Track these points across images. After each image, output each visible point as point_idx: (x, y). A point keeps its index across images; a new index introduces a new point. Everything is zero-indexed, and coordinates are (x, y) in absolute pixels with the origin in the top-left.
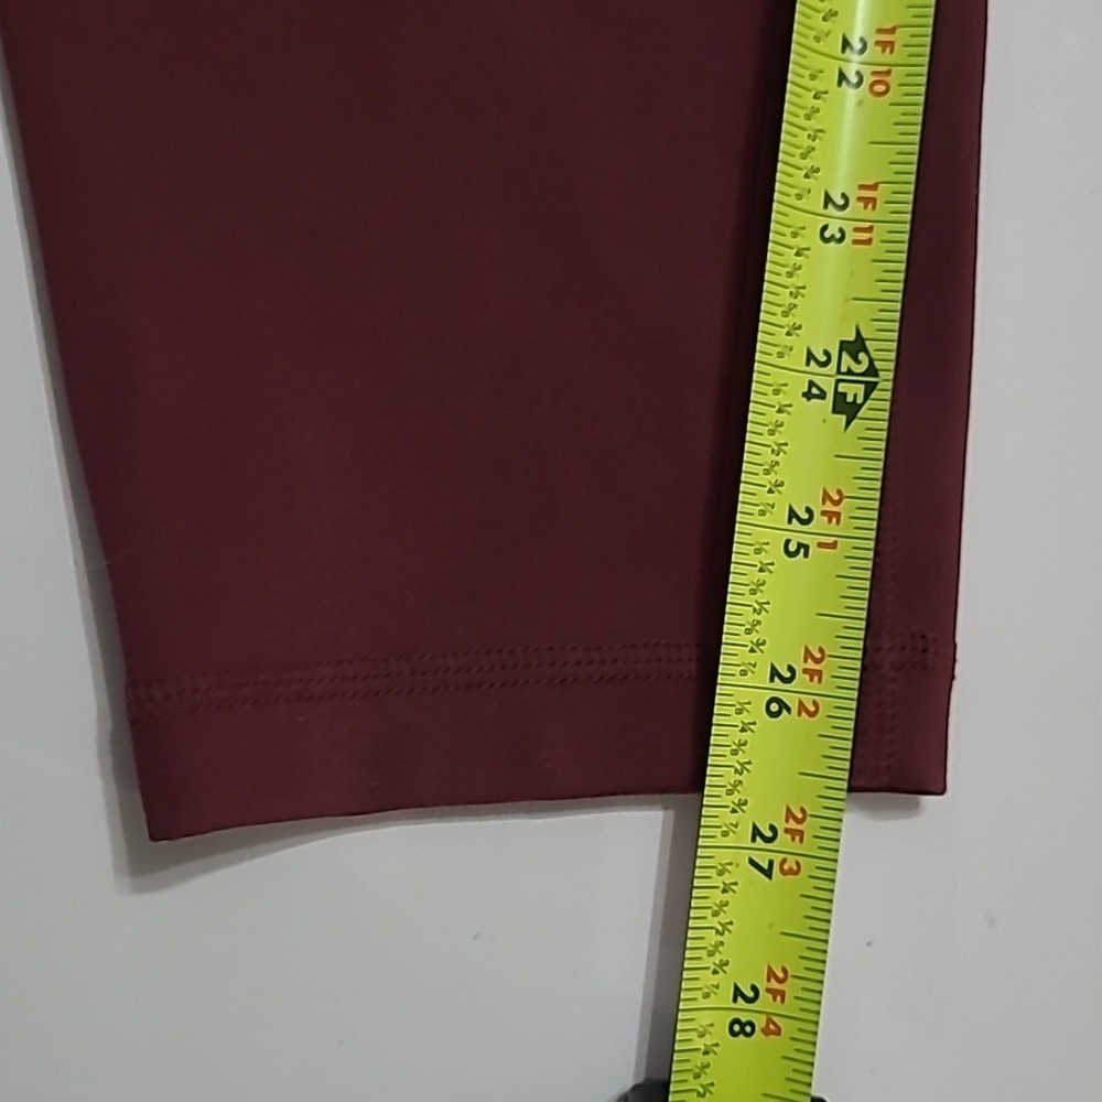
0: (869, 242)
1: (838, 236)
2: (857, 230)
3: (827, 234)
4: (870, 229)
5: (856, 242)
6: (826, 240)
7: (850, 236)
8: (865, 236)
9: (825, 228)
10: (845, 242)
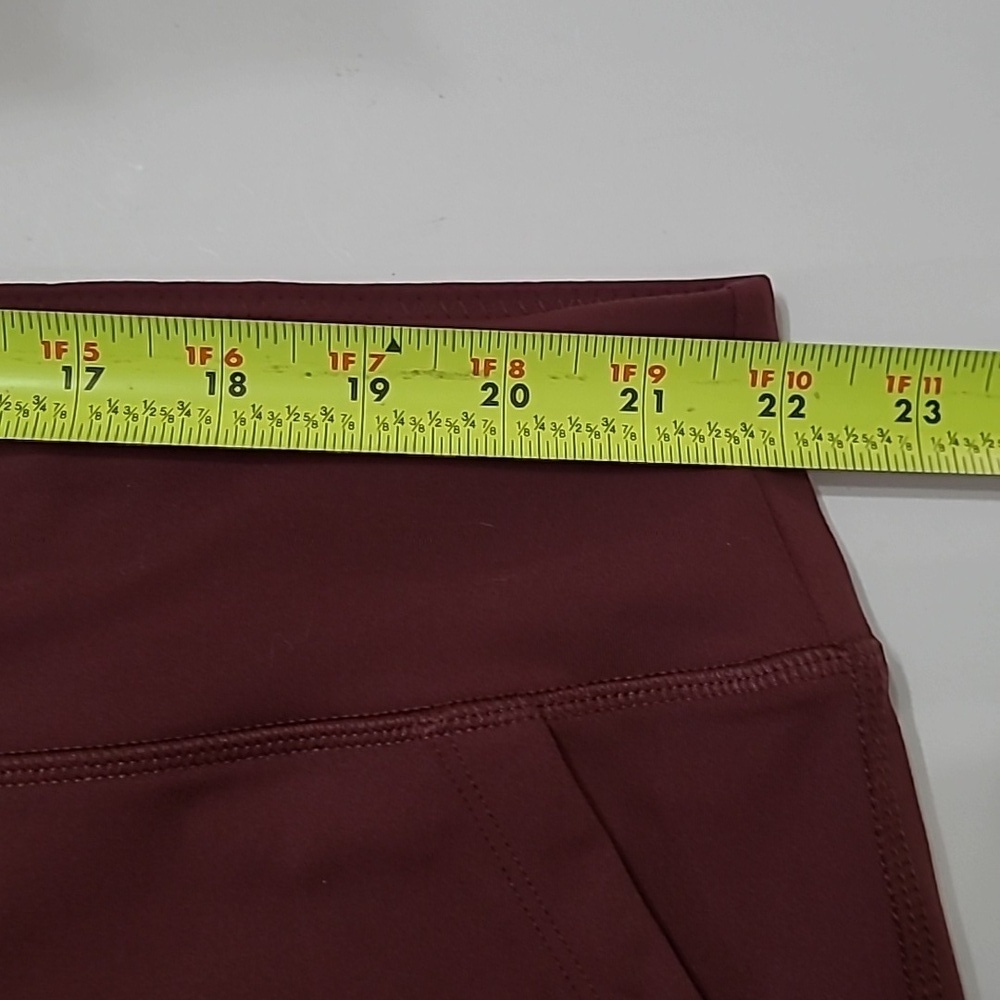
0: (938, 380)
1: (932, 407)
2: (927, 391)
3: (933, 416)
4: (928, 380)
5: (938, 391)
6: (938, 418)
7: (932, 396)
8: (933, 385)
9: (927, 419)
10: (939, 401)
